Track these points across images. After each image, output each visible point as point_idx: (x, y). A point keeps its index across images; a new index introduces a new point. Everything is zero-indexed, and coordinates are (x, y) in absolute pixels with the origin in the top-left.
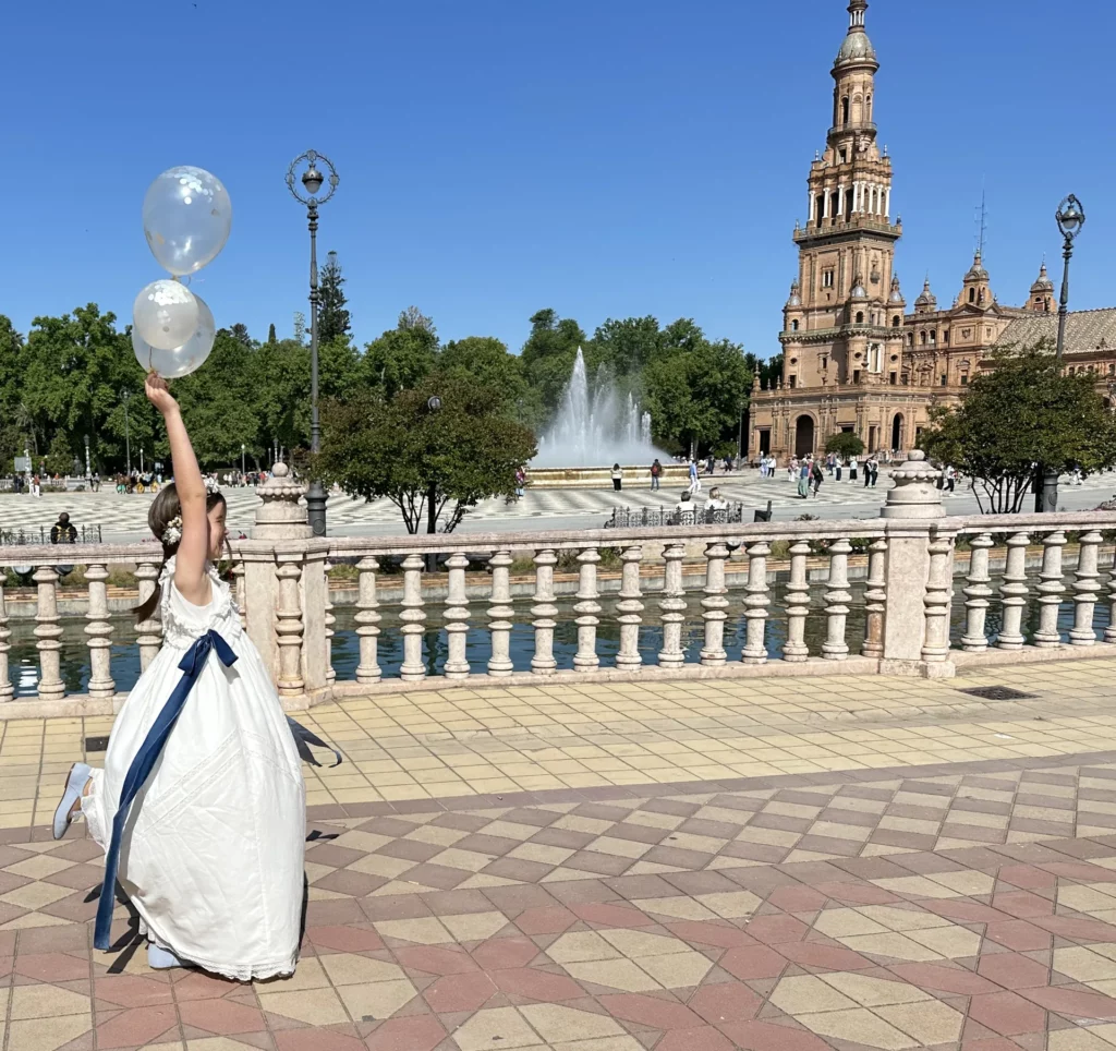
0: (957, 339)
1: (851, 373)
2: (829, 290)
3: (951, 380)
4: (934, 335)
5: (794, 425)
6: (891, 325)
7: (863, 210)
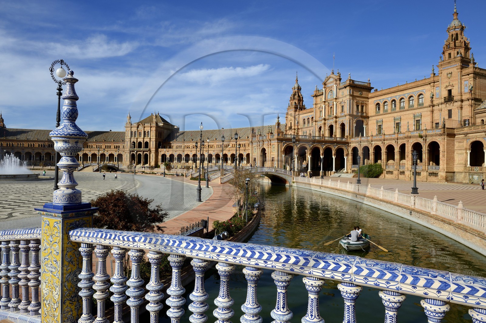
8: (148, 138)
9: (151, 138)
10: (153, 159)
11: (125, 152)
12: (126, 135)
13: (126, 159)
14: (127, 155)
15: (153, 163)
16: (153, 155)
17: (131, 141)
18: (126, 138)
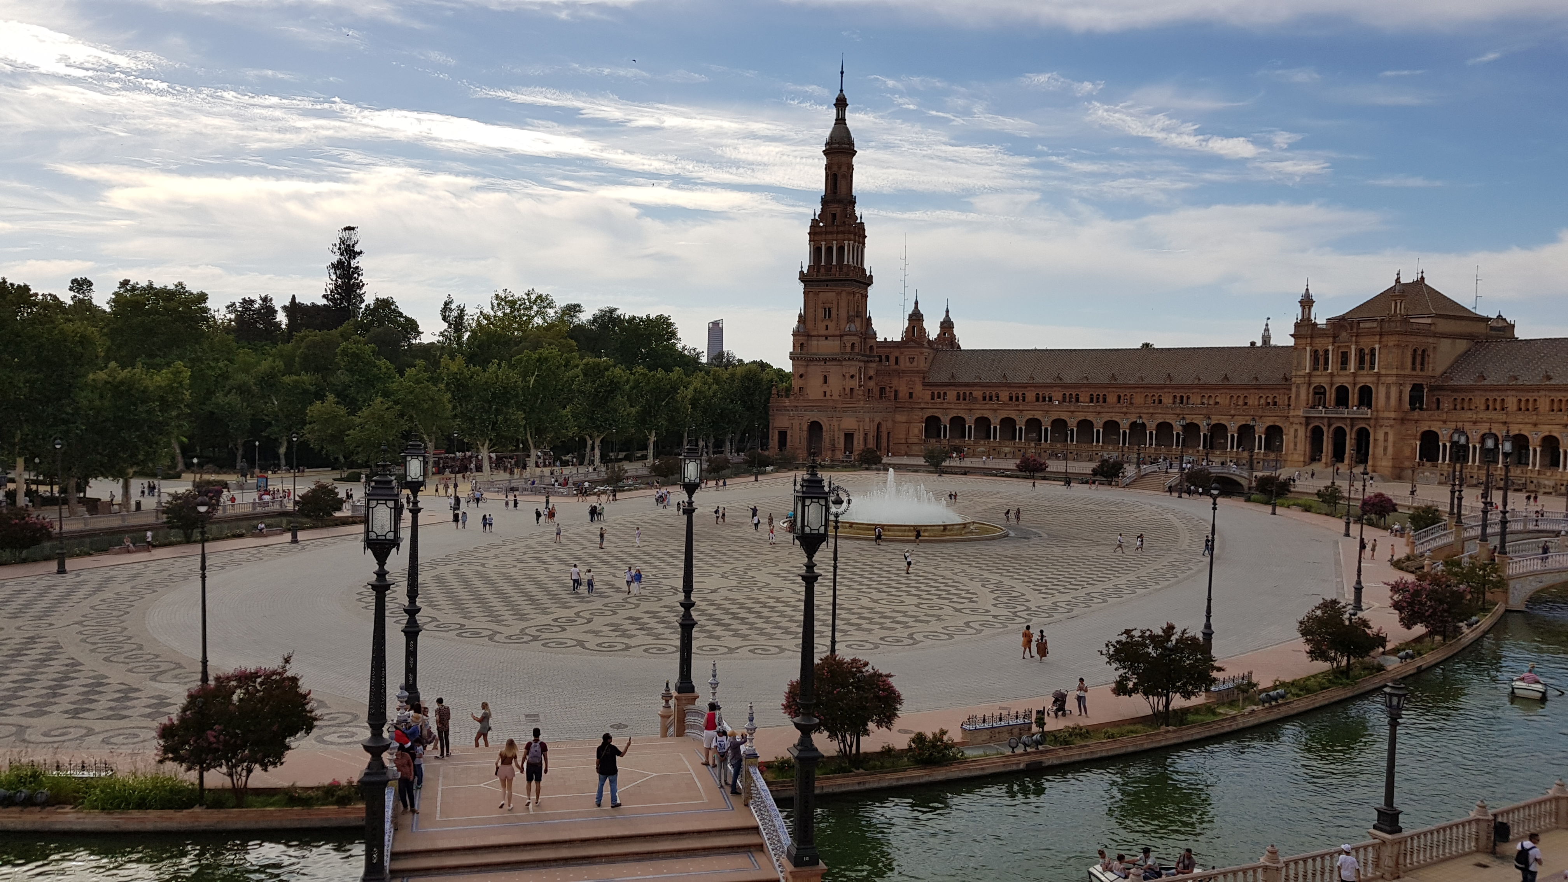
0: (904, 364)
1: (848, 391)
2: (827, 323)
3: (900, 395)
4: (887, 358)
5: (805, 427)
6: (868, 352)
7: (851, 263)
8: (1371, 372)
9: (1383, 372)
10: (1385, 449)
11: (1291, 420)
12: (1295, 363)
13: (1292, 446)
14: (1296, 431)
15: (1385, 464)
16: (1386, 434)
17: (1309, 385)
18: (1294, 373)
